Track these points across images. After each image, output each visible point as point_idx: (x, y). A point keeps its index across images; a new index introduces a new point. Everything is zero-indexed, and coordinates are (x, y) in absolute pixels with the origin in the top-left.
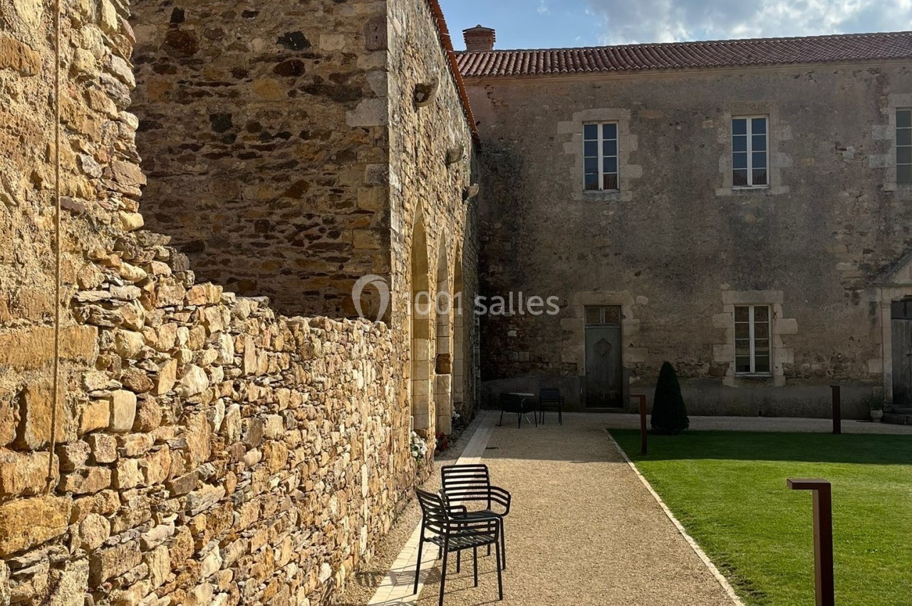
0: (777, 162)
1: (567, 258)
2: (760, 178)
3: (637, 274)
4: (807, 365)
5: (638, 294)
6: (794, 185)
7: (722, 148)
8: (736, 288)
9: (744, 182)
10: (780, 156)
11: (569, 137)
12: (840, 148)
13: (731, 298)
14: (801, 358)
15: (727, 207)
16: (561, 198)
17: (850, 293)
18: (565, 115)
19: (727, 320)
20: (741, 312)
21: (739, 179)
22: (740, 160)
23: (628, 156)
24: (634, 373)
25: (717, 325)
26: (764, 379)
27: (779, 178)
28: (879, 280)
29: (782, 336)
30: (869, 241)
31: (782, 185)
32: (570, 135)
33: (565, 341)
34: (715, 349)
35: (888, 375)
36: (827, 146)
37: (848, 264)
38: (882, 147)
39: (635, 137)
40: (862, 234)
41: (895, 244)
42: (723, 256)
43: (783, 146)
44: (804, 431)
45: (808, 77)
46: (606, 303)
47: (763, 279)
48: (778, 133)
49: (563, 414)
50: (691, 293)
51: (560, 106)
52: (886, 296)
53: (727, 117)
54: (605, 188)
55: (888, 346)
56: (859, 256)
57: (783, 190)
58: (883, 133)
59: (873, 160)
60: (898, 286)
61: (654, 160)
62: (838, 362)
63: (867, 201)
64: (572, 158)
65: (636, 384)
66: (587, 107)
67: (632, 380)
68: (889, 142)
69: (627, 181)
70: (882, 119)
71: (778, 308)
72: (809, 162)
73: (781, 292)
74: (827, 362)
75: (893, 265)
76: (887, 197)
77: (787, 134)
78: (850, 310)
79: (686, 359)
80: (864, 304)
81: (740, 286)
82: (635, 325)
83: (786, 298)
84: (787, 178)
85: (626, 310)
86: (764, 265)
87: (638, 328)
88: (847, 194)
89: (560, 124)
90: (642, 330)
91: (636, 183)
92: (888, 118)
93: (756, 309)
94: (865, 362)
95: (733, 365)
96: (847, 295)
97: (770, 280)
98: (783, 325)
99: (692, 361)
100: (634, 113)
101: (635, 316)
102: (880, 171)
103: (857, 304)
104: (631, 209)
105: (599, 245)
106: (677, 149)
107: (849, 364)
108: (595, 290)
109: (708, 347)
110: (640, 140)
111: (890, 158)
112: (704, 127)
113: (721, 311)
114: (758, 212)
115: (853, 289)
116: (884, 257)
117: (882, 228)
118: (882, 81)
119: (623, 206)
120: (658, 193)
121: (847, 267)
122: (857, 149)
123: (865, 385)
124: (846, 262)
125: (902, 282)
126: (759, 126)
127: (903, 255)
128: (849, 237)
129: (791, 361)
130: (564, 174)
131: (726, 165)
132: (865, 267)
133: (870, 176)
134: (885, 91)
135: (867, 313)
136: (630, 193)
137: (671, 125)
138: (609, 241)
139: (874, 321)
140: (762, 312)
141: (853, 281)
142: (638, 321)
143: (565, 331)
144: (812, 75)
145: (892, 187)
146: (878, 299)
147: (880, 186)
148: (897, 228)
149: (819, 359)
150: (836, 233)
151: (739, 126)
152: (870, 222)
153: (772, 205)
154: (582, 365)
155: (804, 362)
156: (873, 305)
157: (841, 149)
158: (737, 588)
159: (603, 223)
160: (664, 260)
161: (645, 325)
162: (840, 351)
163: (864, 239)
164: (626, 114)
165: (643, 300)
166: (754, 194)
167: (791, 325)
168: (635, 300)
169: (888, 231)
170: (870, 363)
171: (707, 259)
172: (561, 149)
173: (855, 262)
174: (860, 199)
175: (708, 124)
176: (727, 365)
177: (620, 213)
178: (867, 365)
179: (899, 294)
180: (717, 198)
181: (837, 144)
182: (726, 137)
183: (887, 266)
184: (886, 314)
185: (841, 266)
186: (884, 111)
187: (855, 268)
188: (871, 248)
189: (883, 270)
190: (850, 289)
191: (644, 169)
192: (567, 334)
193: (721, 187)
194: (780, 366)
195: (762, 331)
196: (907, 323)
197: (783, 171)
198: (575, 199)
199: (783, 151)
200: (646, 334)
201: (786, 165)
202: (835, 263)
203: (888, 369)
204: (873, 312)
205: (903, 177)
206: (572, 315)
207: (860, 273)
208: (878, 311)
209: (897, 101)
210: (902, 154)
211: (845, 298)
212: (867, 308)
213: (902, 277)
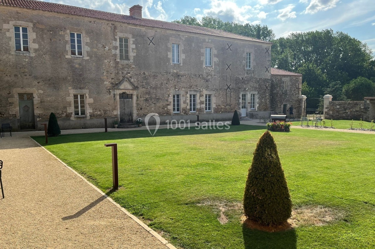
0: (85, 49)
1: (10, 76)
2: (80, 53)
3: (38, 83)
4: (96, 113)
5: (39, 90)
6: (91, 57)
7: (67, 42)
8: (74, 88)
9: (75, 54)
10: (86, 47)
13: (72, 92)
14: (95, 110)
15: (70, 62)
16: (6, 53)
17: (108, 91)
18: (6, 22)
19: (71, 99)
20: (76, 96)
21: (73, 53)
22: (73, 47)
23: (32, 40)
24: (39, 117)
25: (68, 101)
26: (84, 117)
27: (86, 54)
28: (116, 87)
29: (89, 104)
30: (113, 76)
31: (87, 56)
32: (9, 30)
33: (10, 107)
34: (68, 108)
35: (119, 115)
36: (100, 46)
37: (107, 82)
38: (116, 48)
39: (35, 33)
40: (111, 73)
41: (120, 77)
42: (69, 78)
43: (87, 44)
44: (96, 132)
45: (93, 23)
46: (27, 92)
47: (82, 86)
48: (85, 39)
49: (12, 133)
50: (58, 90)
51: (4, 18)
52: (118, 92)
53: (68, 31)
54: (24, 51)
55: (119, 106)
56: (110, 80)
57: (88, 58)
58: (116, 44)
59: (113, 52)
61: (43, 43)
62: (105, 111)
63: (112, 64)
64: (10, 38)
65: (39, 121)
66: (15, 20)
67: (38, 119)
68: (117, 47)
69: (33, 49)
70: (115, 40)
71: (87, 95)
72: (95, 50)
73: (88, 90)
74: (102, 112)
75: (119, 83)
76: (117, 63)
77: (88, 40)
78: (108, 96)
79: (58, 112)
80: (112, 94)
81: (75, 88)
82: (38, 100)
83: (90, 92)
84: (88, 54)
85: (35, 95)
86: (82, 81)
87: (40, 101)
88: (106, 61)
89: (4, 25)
90: (41, 102)
91: (36, 50)
92: (117, 39)
93: (80, 95)
94: (113, 111)
95: (74, 113)
96: (107, 92)
97: (85, 86)
98: (89, 100)
99: (60, 112)
100: (34, 25)
101: (38, 97)
102: (115, 55)
103: (110, 94)
104: (35, 59)
105: (23, 72)
106: (51, 40)
107: (108, 112)
108: (22, 88)
109: (65, 108)
110: (37, 35)
111: (118, 52)
112: (60, 34)
113: (69, 96)
114: (80, 64)
116: (117, 81)
117: (116, 72)
118: (115, 28)
119: (31, 58)
120: (44, 55)
121: (107, 83)
122: (109, 48)
123: (113, 118)
124: (107, 81)
125: (122, 88)
126: (79, 36)
127: (122, 80)
128: (107, 74)
129: (92, 111)
130: (7, 44)
131: (68, 47)
132: (112, 83)
133: (112, 56)
134: (116, 31)
135: (113, 97)
136: (34, 53)
137: (48, 31)
138: (26, 70)
140: (82, 96)
141: (109, 87)
142: (40, 99)
143: (10, 103)
144: (95, 22)
145: (118, 60)
146: (116, 93)
147: (115, 60)
148: (120, 72)
149: (100, 111)
150: (104, 73)
151: (72, 35)
152: (113, 70)
153: (84, 63)
154: (18, 115)
155: (95, 112)
156: (114, 94)
157: (104, 47)
158: (88, 179)
159: (24, 64)
160: (48, 78)
161: (42, 100)
162: (106, 108)
163: (111, 75)
164: (31, 25)
165: (41, 92)
166: (78, 58)
167: (91, 101)
168: (38, 92)
169: (118, 73)
170: (114, 111)
171: (64, 79)
172: (5, 34)
173: (109, 82)
174: (110, 63)
175: (61, 33)
176: (72, 113)
177: (31, 61)
179: (121, 92)
180: (66, 58)
181: (103, 45)
182: (68, 38)
184: (118, 97)
185: (105, 83)
186: (116, 37)
187: (109, 84)
188: (113, 78)
189: (117, 84)
191: (39, 46)
192: (11, 104)
193: (67, 55)
194: (88, 113)
195: (82, 102)
196: (123, 100)
197: (87, 52)
198: (12, 54)
199: (87, 45)
200: (42, 103)
201: (88, 50)
202: (104, 82)
203: (119, 113)
204: (114, 97)
205: (121, 58)
206: (12, 96)
207: (111, 85)
208: (116, 96)
209: (119, 35)
210: (121, 51)
211: (107, 93)
212: (113, 95)
213: (122, 87)
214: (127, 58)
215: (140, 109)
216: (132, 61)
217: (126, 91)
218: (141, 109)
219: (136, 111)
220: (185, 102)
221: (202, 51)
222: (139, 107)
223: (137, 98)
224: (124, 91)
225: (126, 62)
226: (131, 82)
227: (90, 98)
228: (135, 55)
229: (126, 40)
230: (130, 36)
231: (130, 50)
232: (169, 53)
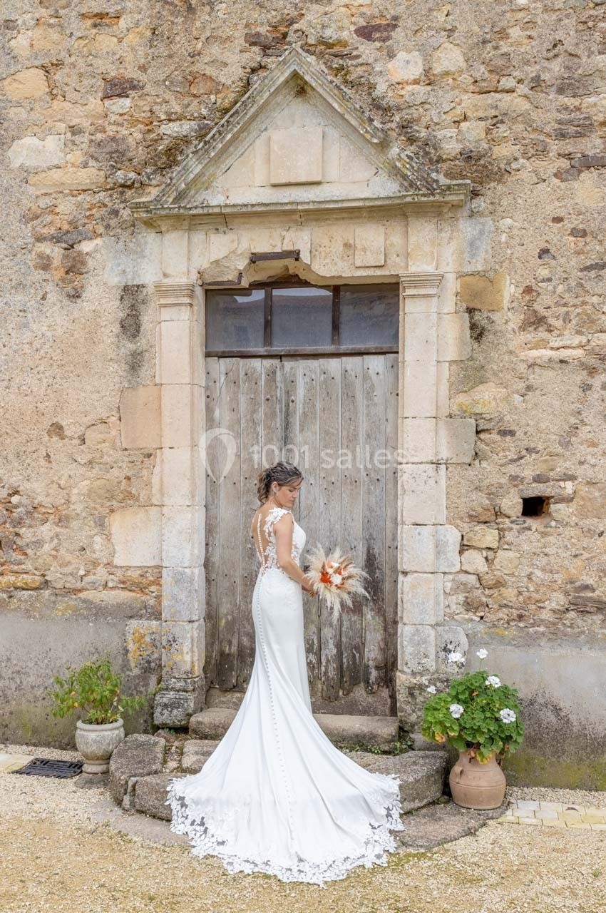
17: (56, 253)
35: (179, 579)
37: (52, 143)
40: (100, 21)
41: (215, 50)
52: (180, 259)
56: (86, 106)
60: (224, 219)
75: (206, 134)
78: (54, 321)
80: (100, 292)
94: (101, 523)
96: (45, 263)
103: (76, 296)
107: (46, 530)
115: (68, 239)
116: (176, 108)
121: (44, 154)
123: (98, 612)
124: (42, 130)
127: (244, 92)
128: (54, 35)
132: (107, 152)
135: (109, 330)
139: (135, 363)
141: (66, 207)
162: (16, 479)
163: (106, 42)
170: (117, 524)
173: (75, 130)
178: (108, 538)
183: (186, 140)
185: (25, 151)
188: (131, 73)
189: (170, 157)
190: (56, 240)
204: (131, 326)
207: (91, 175)
208: (146, 321)
211: (39, 275)
212: (113, 310)
213: (238, 182)
215: (512, 503)
217: (300, 239)
218: (534, 507)
219: (452, 536)
222: (491, 471)
223: (478, 333)
224: (266, 240)
226: (376, 105)
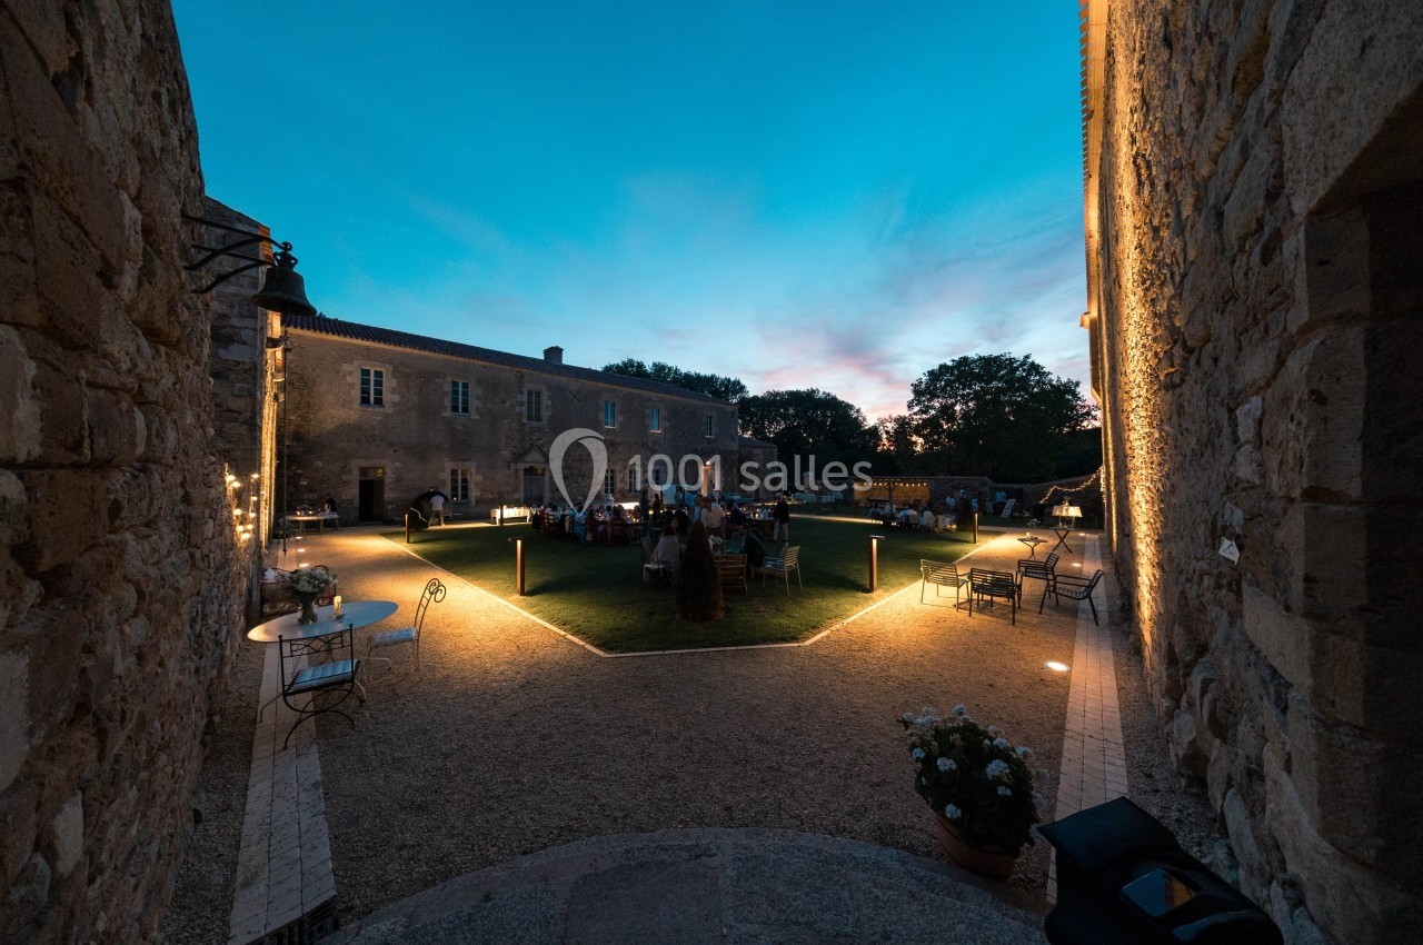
0: (474, 404)
1: (348, 441)
2: (465, 409)
3: (395, 452)
4: (487, 496)
5: (395, 462)
6: (482, 415)
7: (446, 393)
8: (451, 461)
9: (457, 411)
10: (476, 401)
11: (351, 373)
12: (503, 402)
13: (449, 465)
14: (484, 493)
15: (448, 422)
16: (344, 407)
18: (349, 361)
19: (447, 476)
20: (454, 472)
21: (455, 409)
22: (455, 400)
23: (390, 389)
24: (392, 503)
25: (441, 478)
26: (464, 504)
27: (475, 411)
28: (519, 459)
29: (475, 483)
30: (515, 443)
31: (477, 414)
33: (345, 487)
35: (522, 498)
36: (498, 400)
38: (521, 404)
39: (395, 380)
42: (445, 445)
43: (477, 397)
46: (374, 466)
47: (466, 457)
48: (474, 391)
50: (427, 462)
51: (345, 355)
52: (522, 466)
53: (449, 379)
54: (374, 404)
55: (522, 487)
56: (511, 448)
57: (477, 417)
58: (522, 399)
59: (517, 409)
60: (527, 462)
61: (407, 394)
63: (515, 426)
64: (352, 385)
65: (392, 509)
66: (364, 360)
67: (390, 507)
68: (524, 402)
69: (389, 402)
70: (522, 393)
71: (473, 471)
72: (489, 406)
73: (475, 464)
75: (525, 453)
76: (523, 425)
77: (479, 391)
80: (512, 470)
81: (455, 459)
82: (393, 478)
83: (477, 466)
84: (479, 411)
85: (387, 470)
86: (467, 450)
88: (506, 422)
89: (344, 365)
90: (397, 480)
91: (394, 404)
92: (524, 392)
93: (462, 471)
94: (512, 494)
96: (505, 465)
97: (469, 457)
98: (474, 478)
100: (395, 368)
101: (393, 474)
102: (520, 414)
103: (509, 469)
104: (392, 417)
105: (370, 435)
106: (421, 390)
107: (505, 495)
108: (366, 459)
110: (398, 383)
111: (525, 409)
112: (436, 382)
113: (443, 471)
114: (464, 426)
116: (521, 450)
117: (521, 438)
118: (522, 377)
119: (387, 415)
120: (409, 411)
121: (505, 453)
122: (511, 403)
124: (505, 451)
125: (528, 460)
126: (465, 386)
127: (529, 449)
128: (507, 440)
129: (479, 494)
130: (346, 393)
131: (448, 401)
132: (514, 454)
133: (516, 416)
134: (523, 381)
135: (514, 473)
136: (391, 409)
137: (417, 377)
138: (377, 433)
139: (517, 477)
140: (465, 472)
141: (508, 459)
142: (395, 476)
143: (344, 482)
144: (491, 367)
145: (525, 421)
146: (519, 468)
147: (520, 420)
148: (527, 438)
149: (492, 493)
150: (501, 438)
151: (455, 384)
152: (516, 435)
153: (471, 423)
154: (357, 500)
156: (516, 470)
159: (374, 423)
160: (412, 445)
161: (399, 478)
162: (502, 489)
163: (513, 442)
164: (390, 368)
165: (398, 465)
166: (462, 417)
167: (480, 478)
168: (393, 465)
169: (523, 439)
170: (515, 494)
171: (436, 446)
172: (344, 379)
173: (509, 451)
174: (512, 425)
175: (438, 381)
177: (385, 419)
179: (527, 466)
180: (443, 417)
181: (502, 400)
182: (448, 388)
183: (523, 454)
184: (521, 474)
186: (522, 389)
187: (509, 454)
188: (516, 445)
191: (400, 398)
192: (346, 483)
193: (445, 412)
194: (474, 497)
195: (465, 481)
196: (530, 478)
197: (477, 409)
198: (354, 408)
199: (477, 399)
200: (399, 483)
201: (479, 406)
202: (500, 452)
203: (522, 496)
204: (516, 473)
205: (530, 418)
206: (350, 472)
207: (511, 456)
208: (518, 472)
209: (528, 386)
210: (529, 409)
211: (505, 467)
212: (514, 471)
213: (529, 458)
214: (539, 419)
216: (545, 422)
217: (535, 465)
219: (550, 493)
220: (622, 481)
221: (647, 411)
224: (531, 465)
225: (536, 424)
226: (543, 452)
227: (477, 474)
228: (550, 414)
229: (538, 394)
230: (544, 388)
231: (543, 407)
232: (600, 413)
